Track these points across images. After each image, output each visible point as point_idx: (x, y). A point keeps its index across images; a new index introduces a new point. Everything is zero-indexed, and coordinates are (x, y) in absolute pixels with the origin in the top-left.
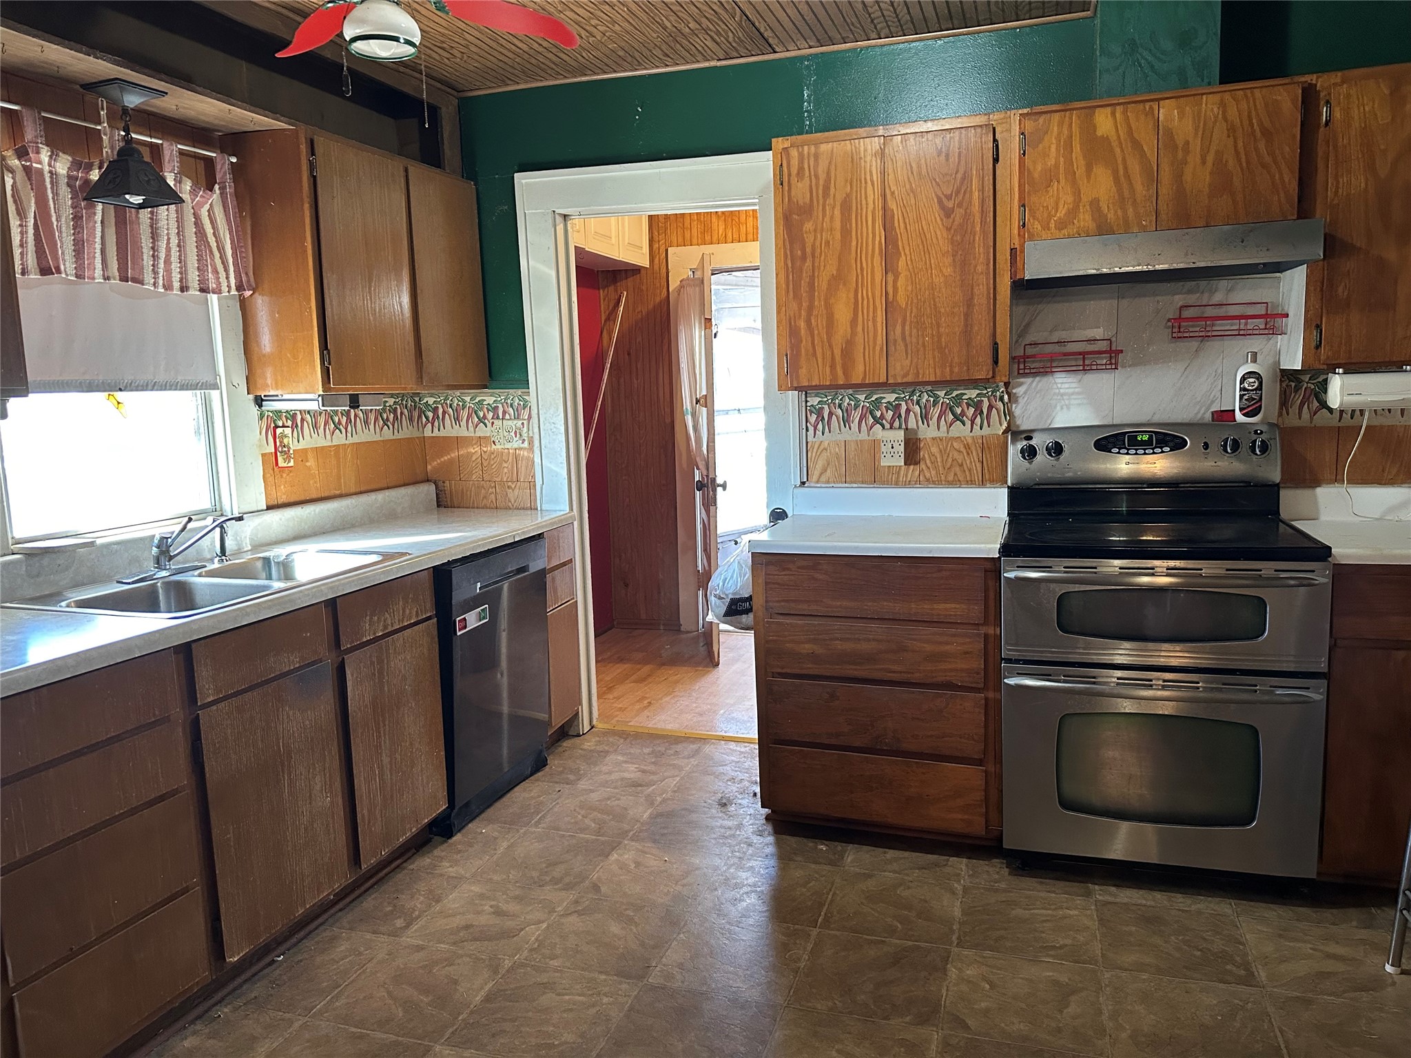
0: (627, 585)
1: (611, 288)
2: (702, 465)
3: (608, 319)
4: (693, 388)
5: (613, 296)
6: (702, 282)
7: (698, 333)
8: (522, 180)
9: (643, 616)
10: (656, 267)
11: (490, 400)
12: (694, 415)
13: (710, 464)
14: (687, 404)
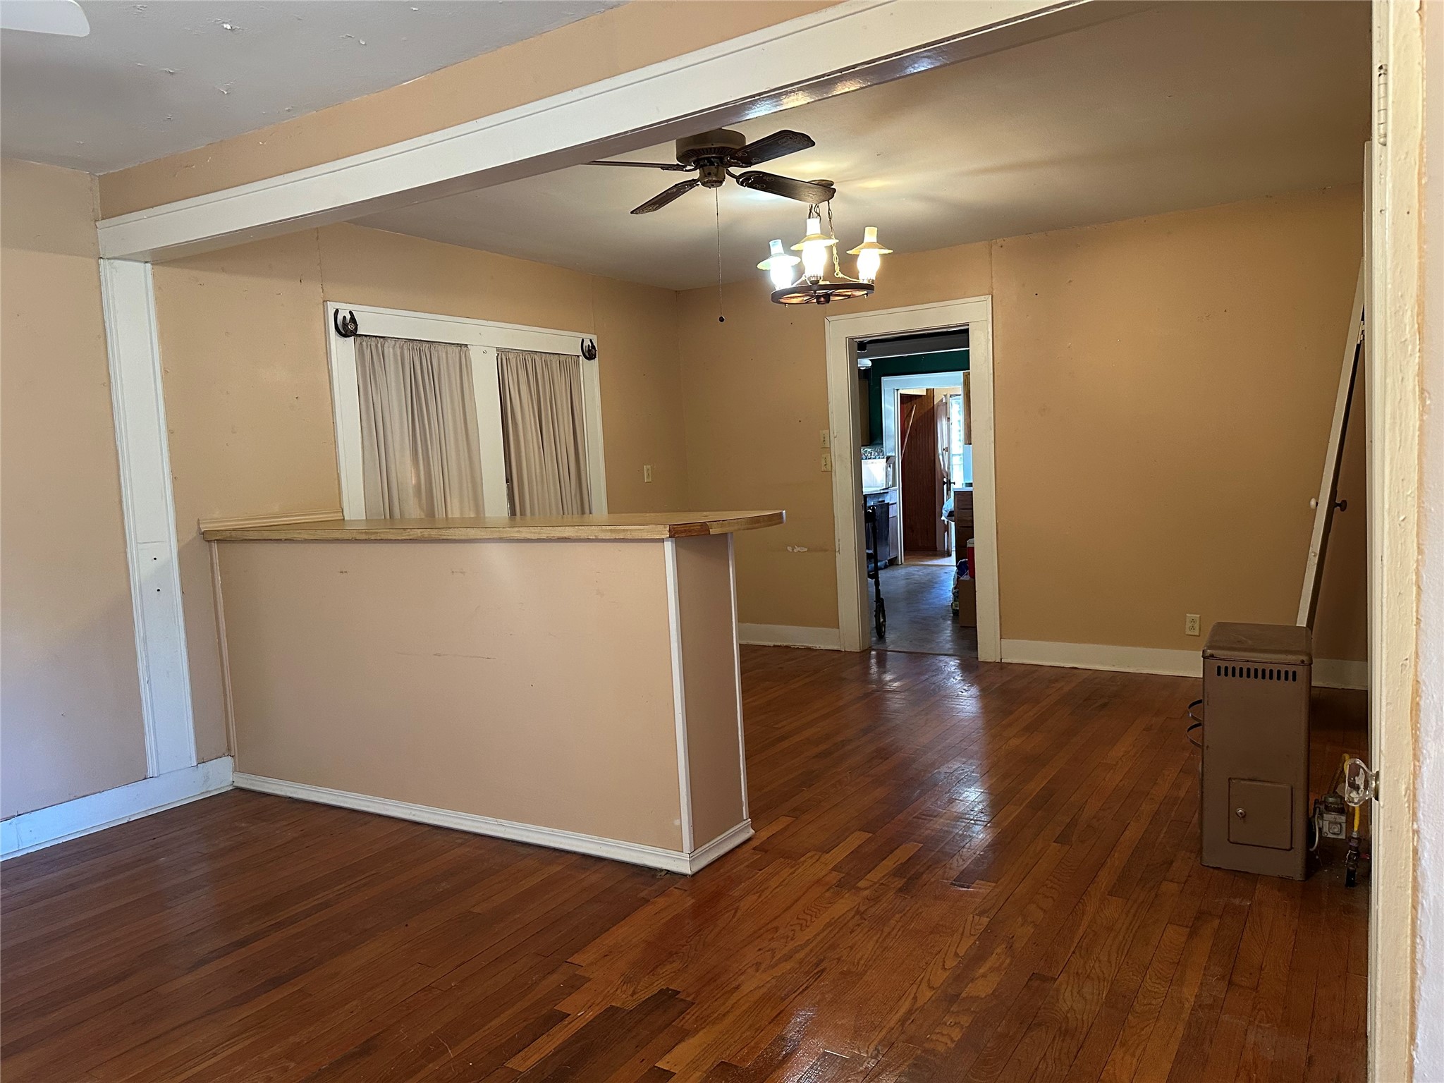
0: (913, 531)
1: (909, 403)
2: (945, 476)
3: (907, 416)
4: (942, 445)
5: (910, 407)
6: (946, 403)
7: (944, 422)
8: (884, 379)
9: (920, 545)
10: (929, 394)
11: (869, 450)
12: (942, 455)
13: (948, 475)
14: (940, 451)
